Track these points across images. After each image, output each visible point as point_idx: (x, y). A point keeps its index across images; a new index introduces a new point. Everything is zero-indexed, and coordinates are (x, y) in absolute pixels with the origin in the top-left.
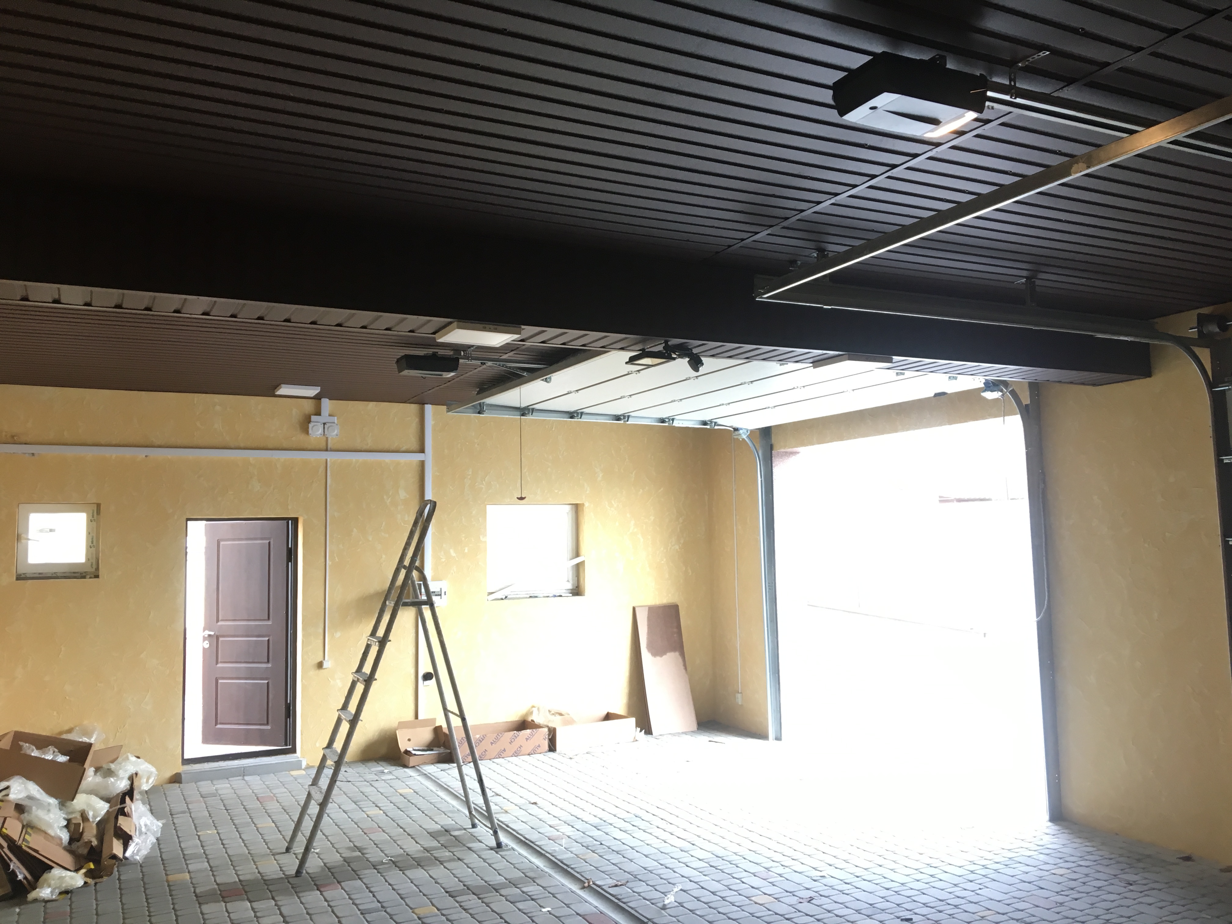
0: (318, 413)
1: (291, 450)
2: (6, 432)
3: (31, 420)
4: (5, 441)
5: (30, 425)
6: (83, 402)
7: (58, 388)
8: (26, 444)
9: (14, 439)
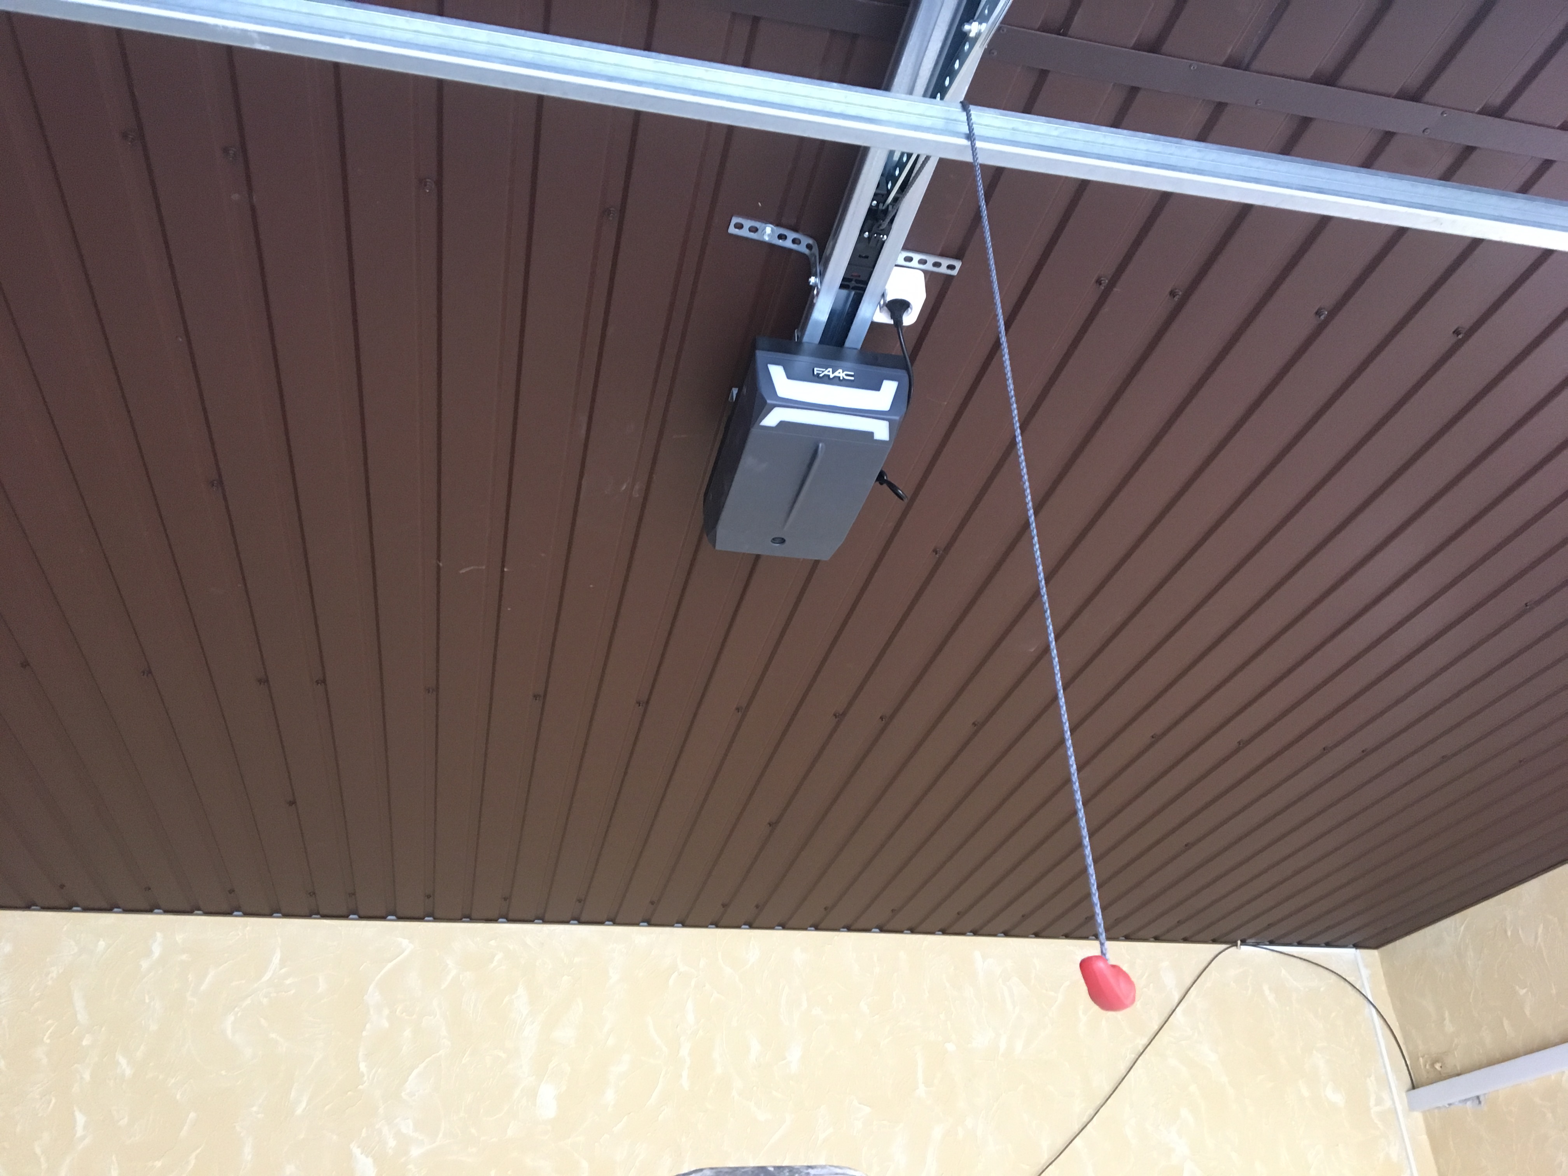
2: (1423, 1057)
3: (1447, 1014)
4: (1427, 1078)
5: (1449, 1027)
6: (1506, 932)
7: (1458, 917)
8: (1458, 1075)
9: (1436, 1069)
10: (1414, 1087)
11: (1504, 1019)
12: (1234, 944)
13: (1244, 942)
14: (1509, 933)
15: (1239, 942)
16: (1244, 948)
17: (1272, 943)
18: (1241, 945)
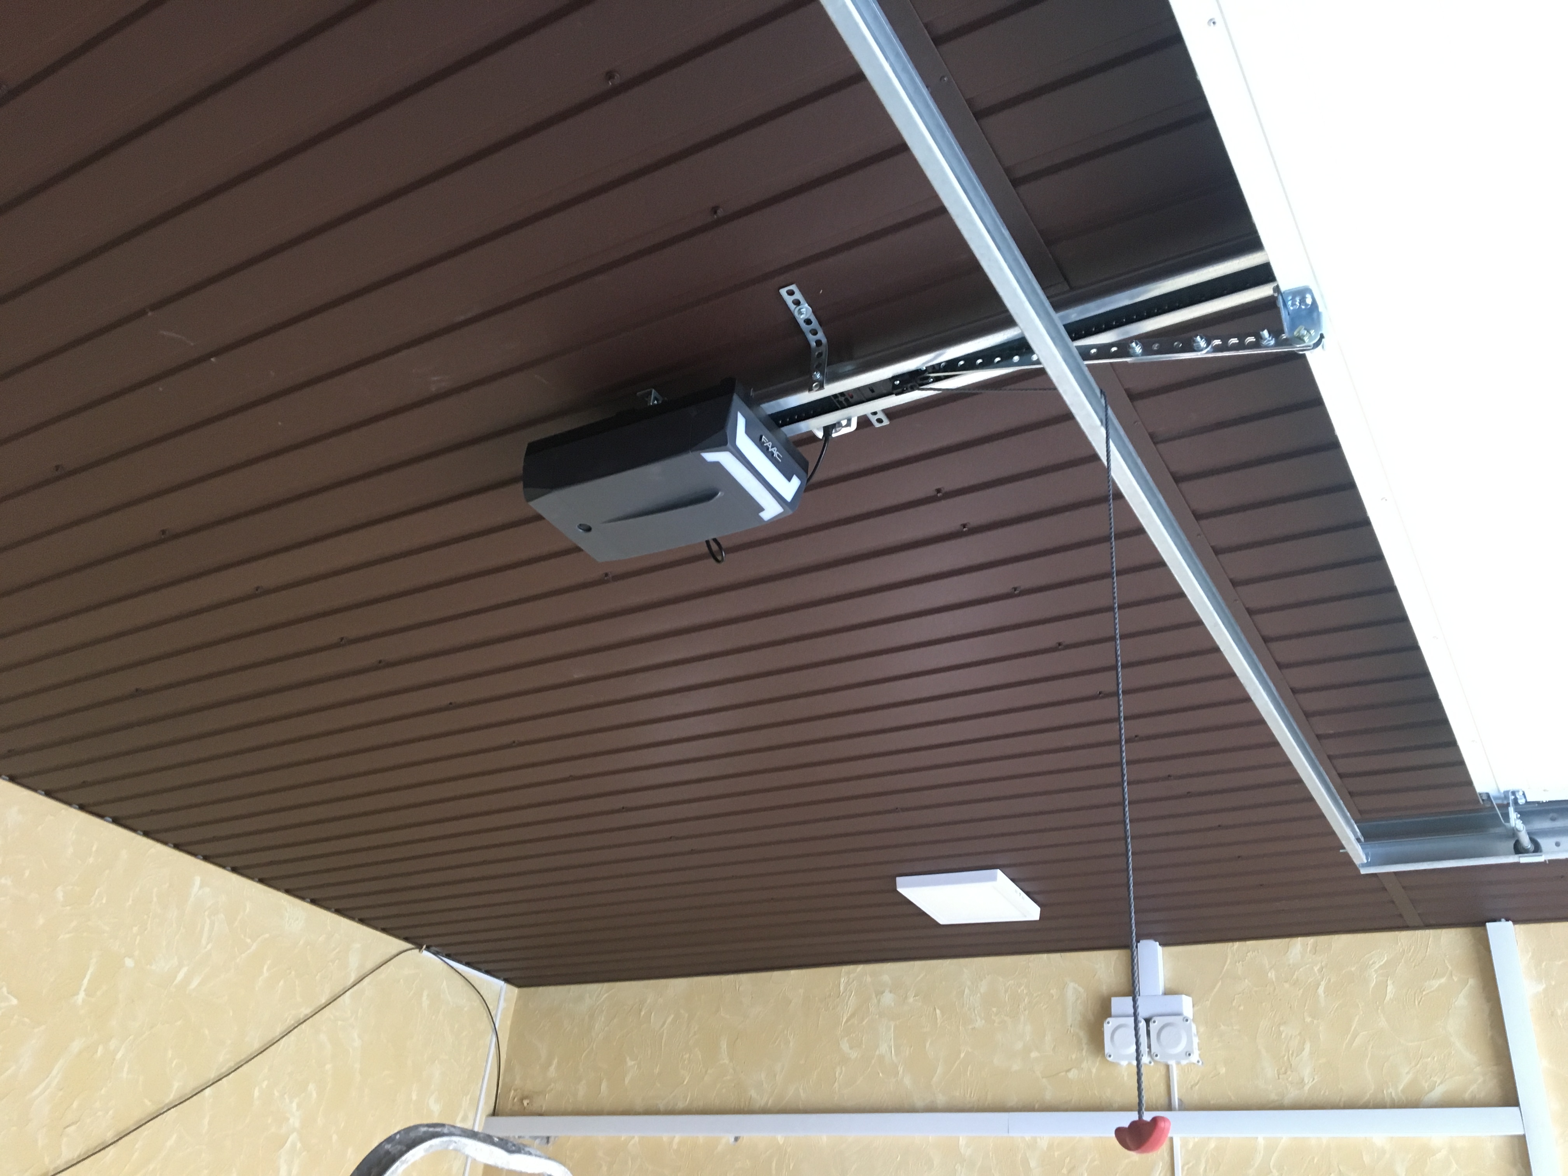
0: (1132, 990)
1: (1066, 1110)
2: (515, 1090)
3: (555, 1062)
4: (511, 1109)
5: (552, 1072)
6: (641, 1011)
7: (606, 985)
8: (541, 1114)
9: (523, 1104)
10: (494, 1113)
11: (605, 1080)
12: (419, 947)
13: (428, 948)
14: (643, 1013)
15: (424, 947)
16: (426, 954)
17: (448, 956)
18: (425, 949)
